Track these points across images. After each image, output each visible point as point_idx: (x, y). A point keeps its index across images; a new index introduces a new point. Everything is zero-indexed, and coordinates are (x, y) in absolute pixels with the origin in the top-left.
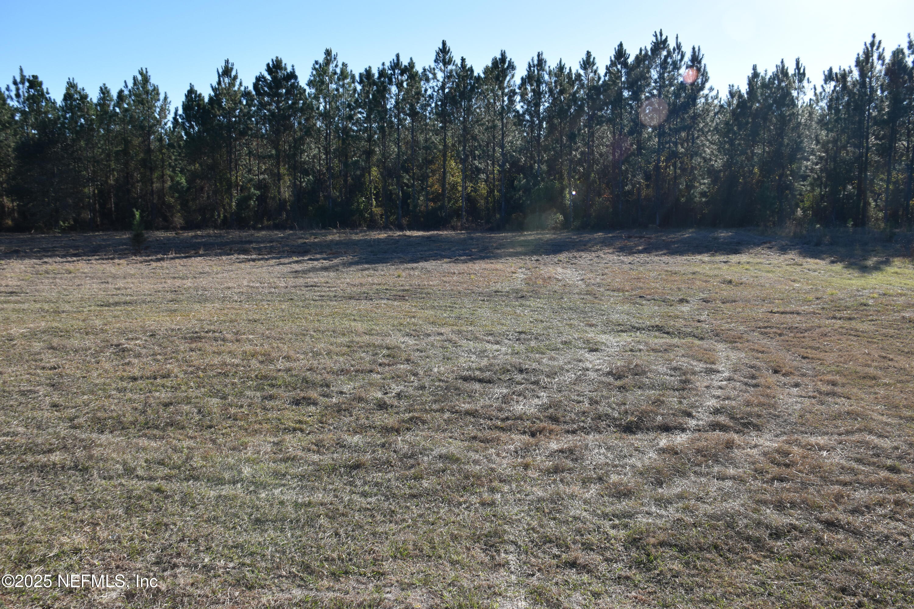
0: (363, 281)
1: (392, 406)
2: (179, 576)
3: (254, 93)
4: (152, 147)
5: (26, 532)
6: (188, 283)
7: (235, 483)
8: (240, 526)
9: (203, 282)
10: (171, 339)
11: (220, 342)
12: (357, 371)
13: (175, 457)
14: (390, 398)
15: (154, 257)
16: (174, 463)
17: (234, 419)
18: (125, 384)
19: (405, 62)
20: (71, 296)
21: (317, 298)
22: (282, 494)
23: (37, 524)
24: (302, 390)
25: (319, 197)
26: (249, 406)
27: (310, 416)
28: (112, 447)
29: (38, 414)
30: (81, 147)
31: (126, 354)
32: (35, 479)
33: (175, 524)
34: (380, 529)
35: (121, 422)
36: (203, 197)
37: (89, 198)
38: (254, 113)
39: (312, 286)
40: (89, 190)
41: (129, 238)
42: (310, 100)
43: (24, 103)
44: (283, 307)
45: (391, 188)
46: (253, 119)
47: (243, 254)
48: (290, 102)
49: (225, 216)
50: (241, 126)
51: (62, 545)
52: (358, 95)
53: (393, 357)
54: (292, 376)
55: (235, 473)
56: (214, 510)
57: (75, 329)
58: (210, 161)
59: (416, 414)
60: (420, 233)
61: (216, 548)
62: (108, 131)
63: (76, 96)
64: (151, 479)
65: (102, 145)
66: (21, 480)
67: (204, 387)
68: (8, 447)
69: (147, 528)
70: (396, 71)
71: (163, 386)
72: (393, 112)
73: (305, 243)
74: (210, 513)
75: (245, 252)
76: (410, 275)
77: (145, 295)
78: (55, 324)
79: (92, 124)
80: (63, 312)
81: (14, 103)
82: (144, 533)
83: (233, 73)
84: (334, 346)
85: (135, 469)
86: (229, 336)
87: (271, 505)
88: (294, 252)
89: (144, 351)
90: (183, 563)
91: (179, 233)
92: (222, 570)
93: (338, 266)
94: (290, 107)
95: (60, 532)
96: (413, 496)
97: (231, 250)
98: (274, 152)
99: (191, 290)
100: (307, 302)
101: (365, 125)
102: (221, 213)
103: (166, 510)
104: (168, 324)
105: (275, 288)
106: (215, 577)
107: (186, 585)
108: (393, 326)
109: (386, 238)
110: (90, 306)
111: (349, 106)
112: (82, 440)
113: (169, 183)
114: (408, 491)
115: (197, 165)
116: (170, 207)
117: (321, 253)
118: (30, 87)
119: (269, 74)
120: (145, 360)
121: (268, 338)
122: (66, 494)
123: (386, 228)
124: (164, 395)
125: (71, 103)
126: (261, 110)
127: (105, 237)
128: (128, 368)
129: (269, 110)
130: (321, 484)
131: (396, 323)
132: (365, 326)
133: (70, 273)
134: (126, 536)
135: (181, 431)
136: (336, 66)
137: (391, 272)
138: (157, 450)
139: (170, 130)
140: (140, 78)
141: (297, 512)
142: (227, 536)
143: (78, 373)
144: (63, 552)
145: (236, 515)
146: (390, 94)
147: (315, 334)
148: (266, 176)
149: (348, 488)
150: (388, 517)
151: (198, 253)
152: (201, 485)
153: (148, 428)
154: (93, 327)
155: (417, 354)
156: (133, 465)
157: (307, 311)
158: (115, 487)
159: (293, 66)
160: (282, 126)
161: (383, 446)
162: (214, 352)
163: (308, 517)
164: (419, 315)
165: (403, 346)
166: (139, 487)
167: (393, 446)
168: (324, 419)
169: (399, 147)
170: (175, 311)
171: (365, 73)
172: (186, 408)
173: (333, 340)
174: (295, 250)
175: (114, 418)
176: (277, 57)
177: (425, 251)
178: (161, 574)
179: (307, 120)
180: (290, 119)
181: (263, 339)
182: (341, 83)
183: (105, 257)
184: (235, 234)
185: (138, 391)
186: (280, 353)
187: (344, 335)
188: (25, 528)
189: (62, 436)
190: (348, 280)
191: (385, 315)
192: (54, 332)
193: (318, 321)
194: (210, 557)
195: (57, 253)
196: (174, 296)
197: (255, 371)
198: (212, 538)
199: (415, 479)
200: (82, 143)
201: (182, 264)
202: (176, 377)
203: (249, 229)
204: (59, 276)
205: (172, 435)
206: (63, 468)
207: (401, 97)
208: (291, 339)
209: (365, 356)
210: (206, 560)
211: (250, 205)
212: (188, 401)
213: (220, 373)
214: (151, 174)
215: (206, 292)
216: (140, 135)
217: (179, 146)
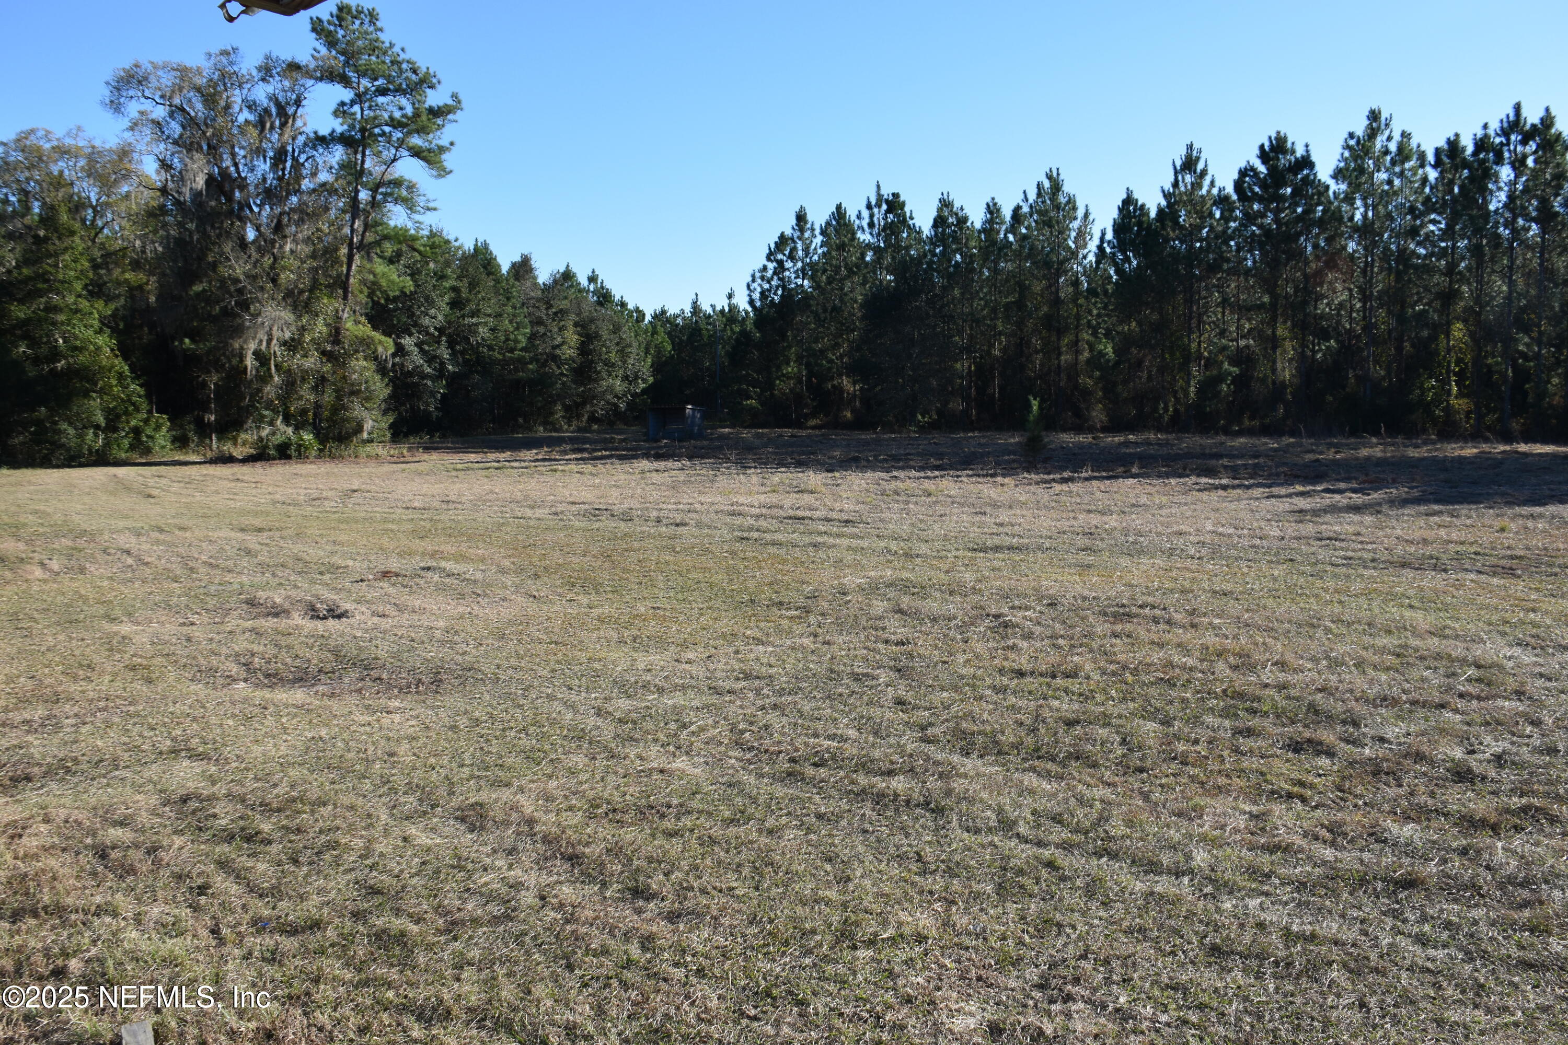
0: (1430, 534)
1: (1484, 778)
2: (1075, 1015)
3: (1235, 197)
4: (1062, 295)
5: (853, 892)
6: (1112, 521)
7: (1178, 874)
8: (1184, 952)
9: (1137, 521)
10: (1082, 613)
11: (1162, 626)
12: (1414, 703)
13: (1080, 812)
14: (1481, 762)
15: (1058, 476)
16: (1077, 823)
17: (1182, 763)
18: (1005, 681)
19: (1532, 116)
20: (930, 532)
21: (1339, 561)
22: (1263, 909)
23: (868, 883)
24: (1306, 726)
25: (1348, 378)
26: (1210, 742)
27: (1320, 775)
28: (981, 781)
29: (876, 712)
30: (954, 298)
31: (1010, 631)
32: (868, 813)
33: (1074, 927)
34: (1453, 1015)
35: (997, 742)
36: (1140, 378)
37: (962, 378)
38: (1234, 231)
39: (1330, 539)
40: (962, 366)
41: (1019, 443)
42: (1336, 204)
43: (879, 235)
44: (1276, 573)
45: (1490, 361)
46: (1232, 243)
47: (1206, 476)
48: (1299, 210)
49: (1176, 411)
50: (1211, 256)
51: (900, 924)
52: (1432, 188)
53: (1489, 684)
54: (1288, 698)
55: (1180, 857)
56: (1140, 916)
57: (934, 584)
58: (1155, 317)
59: (1535, 801)
60: (1549, 449)
61: (1139, 982)
62: (995, 271)
63: (950, 220)
64: (1040, 844)
65: (986, 294)
66: (849, 811)
67: (1133, 700)
68: (834, 758)
69: (1029, 925)
70: (1513, 137)
71: (1066, 691)
72: (1502, 215)
73: (1317, 460)
74: (1134, 919)
75: (1210, 472)
76: (1526, 528)
77: (1041, 537)
78: (905, 575)
79: (972, 262)
80: (918, 556)
81: (865, 237)
82: (1023, 931)
83: (1200, 166)
84: (1371, 651)
85: (1015, 823)
86: (1178, 617)
87: (1242, 926)
88: (1296, 477)
89: (1038, 630)
90: (1083, 996)
91: (1099, 438)
92: (1147, 1023)
93: (1380, 504)
94: (1300, 218)
95: (899, 903)
96: (1528, 965)
97: (1185, 469)
98: (1266, 299)
99: (1117, 534)
100: (1320, 566)
101: (1443, 244)
102: (1170, 404)
103: (1061, 900)
104: (1078, 588)
105: (1261, 538)
106: (1134, 1032)
107: (1087, 1035)
108: (1490, 624)
109: (1476, 456)
110: (957, 549)
111: (1412, 210)
112: (937, 763)
113: (1086, 354)
114: (1515, 953)
115: (1134, 324)
116: (1086, 393)
117: (1347, 479)
118: (888, 211)
119: (1264, 163)
120: (1039, 644)
121: (1248, 625)
122: (910, 845)
123: (1475, 436)
124: (1066, 707)
125: (944, 230)
126: (1246, 227)
127: (983, 441)
128: (1012, 655)
129: (1260, 227)
130: (1337, 904)
131: (1495, 618)
132: (1431, 618)
133: (930, 495)
134: (996, 931)
135: (1092, 771)
136: (1389, 139)
137: (1487, 521)
138: (1052, 796)
139: (1091, 266)
140: (1047, 184)
141: (1288, 948)
142: (1160, 964)
143: (937, 656)
144: (901, 935)
145: (1177, 933)
146: (1496, 182)
147: (1333, 626)
148: (1251, 342)
149: (1389, 922)
150: (1471, 995)
151: (1130, 471)
152: (1121, 868)
153: (1039, 758)
154: (961, 584)
155: (1540, 682)
156: (1013, 815)
157: (1319, 583)
158: (983, 846)
159: (1307, 146)
160: (1284, 252)
161: (1464, 852)
162: (1153, 643)
163: (1308, 961)
164: (1544, 607)
165: (1510, 664)
166: (1023, 854)
167: (1485, 856)
168: (1347, 784)
169: (1511, 284)
170: (1089, 566)
171: (1446, 147)
172: (1103, 732)
173: (1366, 639)
174: (1299, 473)
175: (986, 734)
176: (1278, 133)
177: (1560, 483)
178: (1045, 1006)
179: (1329, 240)
180: (1298, 239)
181: (1239, 628)
182: (1397, 169)
183: (981, 472)
184: (1191, 441)
185: (1026, 694)
186: (1267, 656)
187: (1389, 632)
188: (851, 887)
189: (908, 751)
190: (1399, 532)
191: (1472, 601)
192: (905, 586)
193: (1340, 602)
194: (1129, 995)
195: (911, 463)
196: (1087, 542)
197: (1222, 682)
198: (1134, 964)
199: (1532, 931)
200: (957, 292)
201: (1103, 488)
202: (1088, 677)
203: (1217, 434)
204: (914, 499)
205: (1076, 774)
206: (908, 802)
207: (1520, 187)
208: (1289, 632)
209: (1431, 677)
210: (1122, 1000)
211: (1220, 392)
212: (1105, 720)
213: (1162, 679)
214: (1059, 339)
215: (1142, 539)
216: (1044, 276)
217: (1106, 292)
